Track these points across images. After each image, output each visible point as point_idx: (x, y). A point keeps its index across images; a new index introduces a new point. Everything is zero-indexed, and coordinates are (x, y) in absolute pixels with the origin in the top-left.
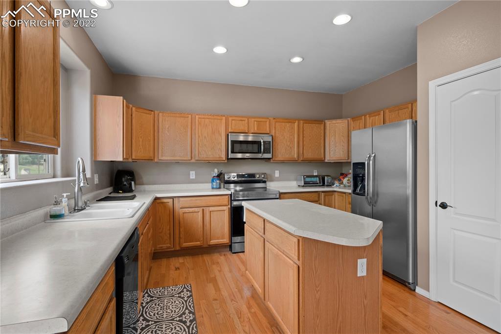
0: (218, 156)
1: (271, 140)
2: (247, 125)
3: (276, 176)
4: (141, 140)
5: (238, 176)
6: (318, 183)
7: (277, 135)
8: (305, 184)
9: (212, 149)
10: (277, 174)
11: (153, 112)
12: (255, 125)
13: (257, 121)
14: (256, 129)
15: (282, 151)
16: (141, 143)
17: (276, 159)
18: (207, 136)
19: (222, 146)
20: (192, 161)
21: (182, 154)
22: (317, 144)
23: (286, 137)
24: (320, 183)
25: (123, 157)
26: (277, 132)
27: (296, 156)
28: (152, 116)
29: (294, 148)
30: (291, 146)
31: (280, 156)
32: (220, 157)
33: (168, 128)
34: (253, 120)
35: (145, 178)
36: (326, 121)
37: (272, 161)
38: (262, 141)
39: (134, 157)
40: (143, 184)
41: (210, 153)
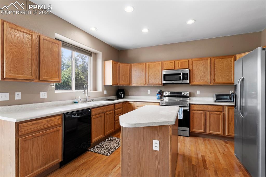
0: (158, 83)
1: (188, 72)
2: (174, 65)
3: (197, 94)
4: (123, 77)
5: (171, 93)
6: (229, 100)
7: (194, 69)
8: (216, 99)
9: (154, 79)
10: (198, 92)
11: (129, 65)
12: (179, 64)
13: (180, 62)
14: (179, 66)
15: (198, 79)
16: (123, 78)
17: (193, 83)
18: (152, 73)
19: (160, 77)
20: (145, 85)
21: (141, 82)
22: (227, 72)
23: (201, 70)
24: (231, 99)
25: (112, 83)
26: (194, 67)
27: (208, 81)
28: (129, 66)
29: (207, 76)
30: (204, 75)
31: (196, 81)
32: (159, 83)
33: (135, 71)
34: (178, 61)
35: (130, 93)
36: (236, 55)
37: (190, 85)
38: (182, 73)
39: (120, 84)
40: (129, 95)
41: (154, 81)
